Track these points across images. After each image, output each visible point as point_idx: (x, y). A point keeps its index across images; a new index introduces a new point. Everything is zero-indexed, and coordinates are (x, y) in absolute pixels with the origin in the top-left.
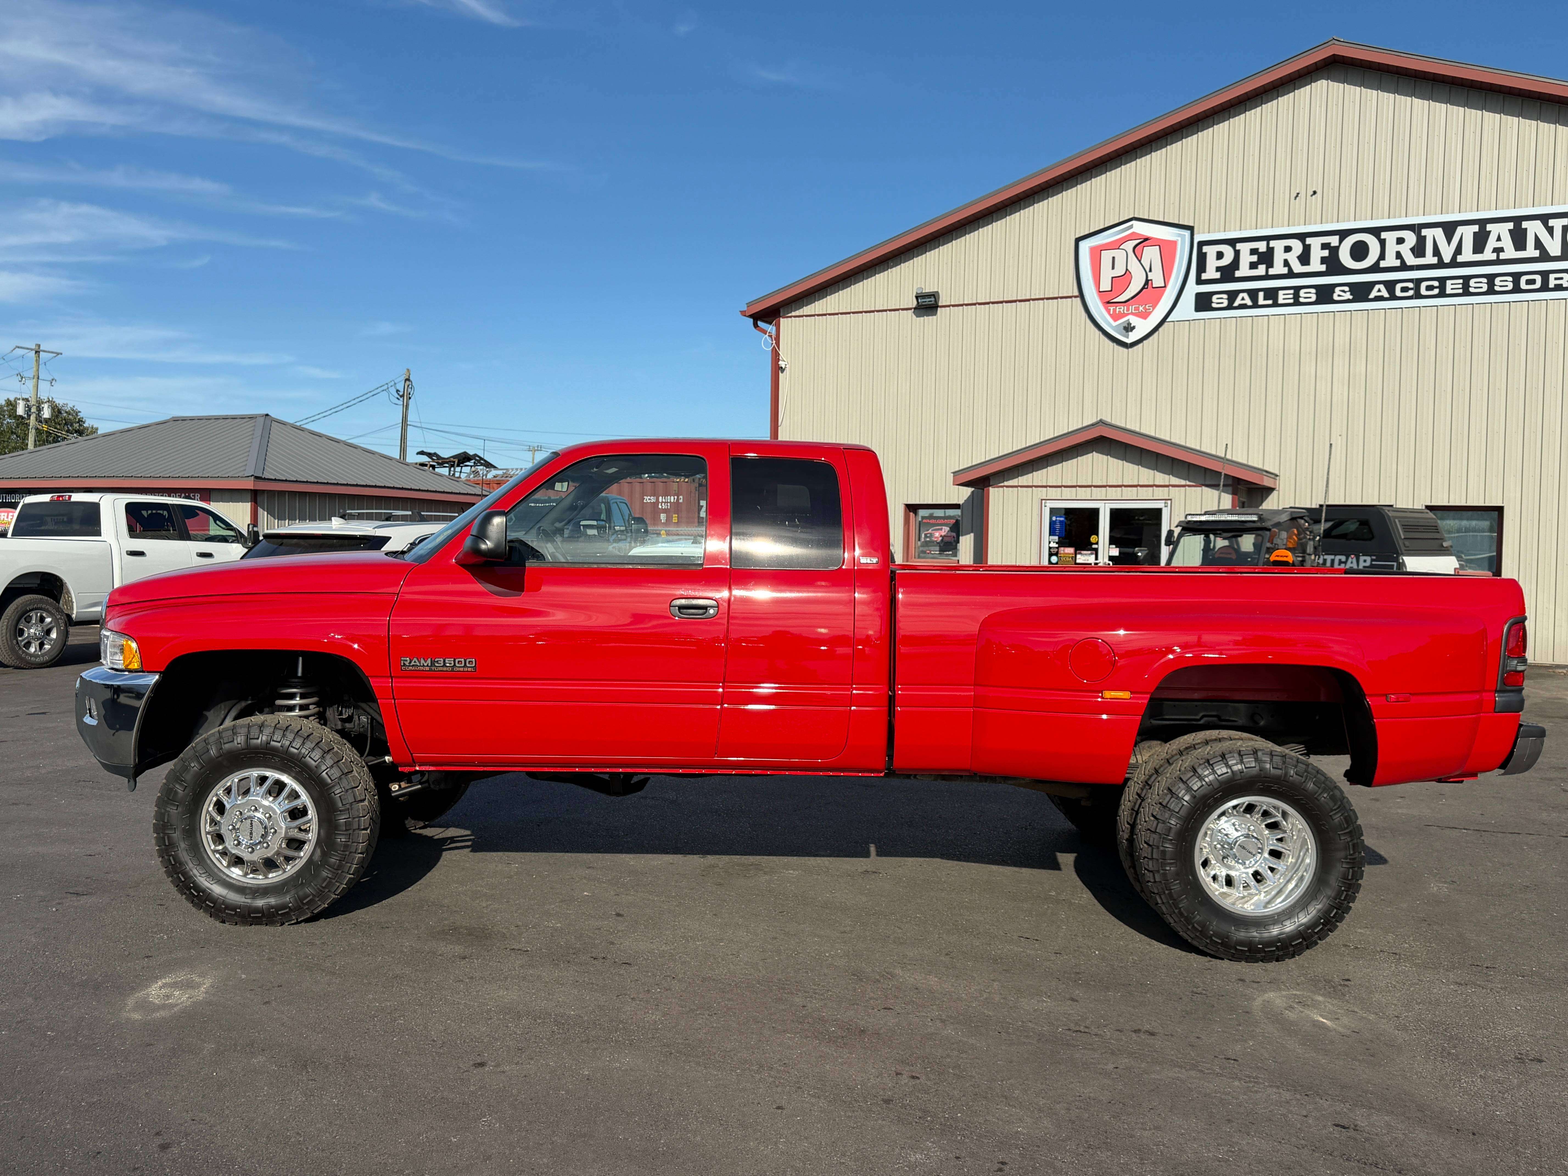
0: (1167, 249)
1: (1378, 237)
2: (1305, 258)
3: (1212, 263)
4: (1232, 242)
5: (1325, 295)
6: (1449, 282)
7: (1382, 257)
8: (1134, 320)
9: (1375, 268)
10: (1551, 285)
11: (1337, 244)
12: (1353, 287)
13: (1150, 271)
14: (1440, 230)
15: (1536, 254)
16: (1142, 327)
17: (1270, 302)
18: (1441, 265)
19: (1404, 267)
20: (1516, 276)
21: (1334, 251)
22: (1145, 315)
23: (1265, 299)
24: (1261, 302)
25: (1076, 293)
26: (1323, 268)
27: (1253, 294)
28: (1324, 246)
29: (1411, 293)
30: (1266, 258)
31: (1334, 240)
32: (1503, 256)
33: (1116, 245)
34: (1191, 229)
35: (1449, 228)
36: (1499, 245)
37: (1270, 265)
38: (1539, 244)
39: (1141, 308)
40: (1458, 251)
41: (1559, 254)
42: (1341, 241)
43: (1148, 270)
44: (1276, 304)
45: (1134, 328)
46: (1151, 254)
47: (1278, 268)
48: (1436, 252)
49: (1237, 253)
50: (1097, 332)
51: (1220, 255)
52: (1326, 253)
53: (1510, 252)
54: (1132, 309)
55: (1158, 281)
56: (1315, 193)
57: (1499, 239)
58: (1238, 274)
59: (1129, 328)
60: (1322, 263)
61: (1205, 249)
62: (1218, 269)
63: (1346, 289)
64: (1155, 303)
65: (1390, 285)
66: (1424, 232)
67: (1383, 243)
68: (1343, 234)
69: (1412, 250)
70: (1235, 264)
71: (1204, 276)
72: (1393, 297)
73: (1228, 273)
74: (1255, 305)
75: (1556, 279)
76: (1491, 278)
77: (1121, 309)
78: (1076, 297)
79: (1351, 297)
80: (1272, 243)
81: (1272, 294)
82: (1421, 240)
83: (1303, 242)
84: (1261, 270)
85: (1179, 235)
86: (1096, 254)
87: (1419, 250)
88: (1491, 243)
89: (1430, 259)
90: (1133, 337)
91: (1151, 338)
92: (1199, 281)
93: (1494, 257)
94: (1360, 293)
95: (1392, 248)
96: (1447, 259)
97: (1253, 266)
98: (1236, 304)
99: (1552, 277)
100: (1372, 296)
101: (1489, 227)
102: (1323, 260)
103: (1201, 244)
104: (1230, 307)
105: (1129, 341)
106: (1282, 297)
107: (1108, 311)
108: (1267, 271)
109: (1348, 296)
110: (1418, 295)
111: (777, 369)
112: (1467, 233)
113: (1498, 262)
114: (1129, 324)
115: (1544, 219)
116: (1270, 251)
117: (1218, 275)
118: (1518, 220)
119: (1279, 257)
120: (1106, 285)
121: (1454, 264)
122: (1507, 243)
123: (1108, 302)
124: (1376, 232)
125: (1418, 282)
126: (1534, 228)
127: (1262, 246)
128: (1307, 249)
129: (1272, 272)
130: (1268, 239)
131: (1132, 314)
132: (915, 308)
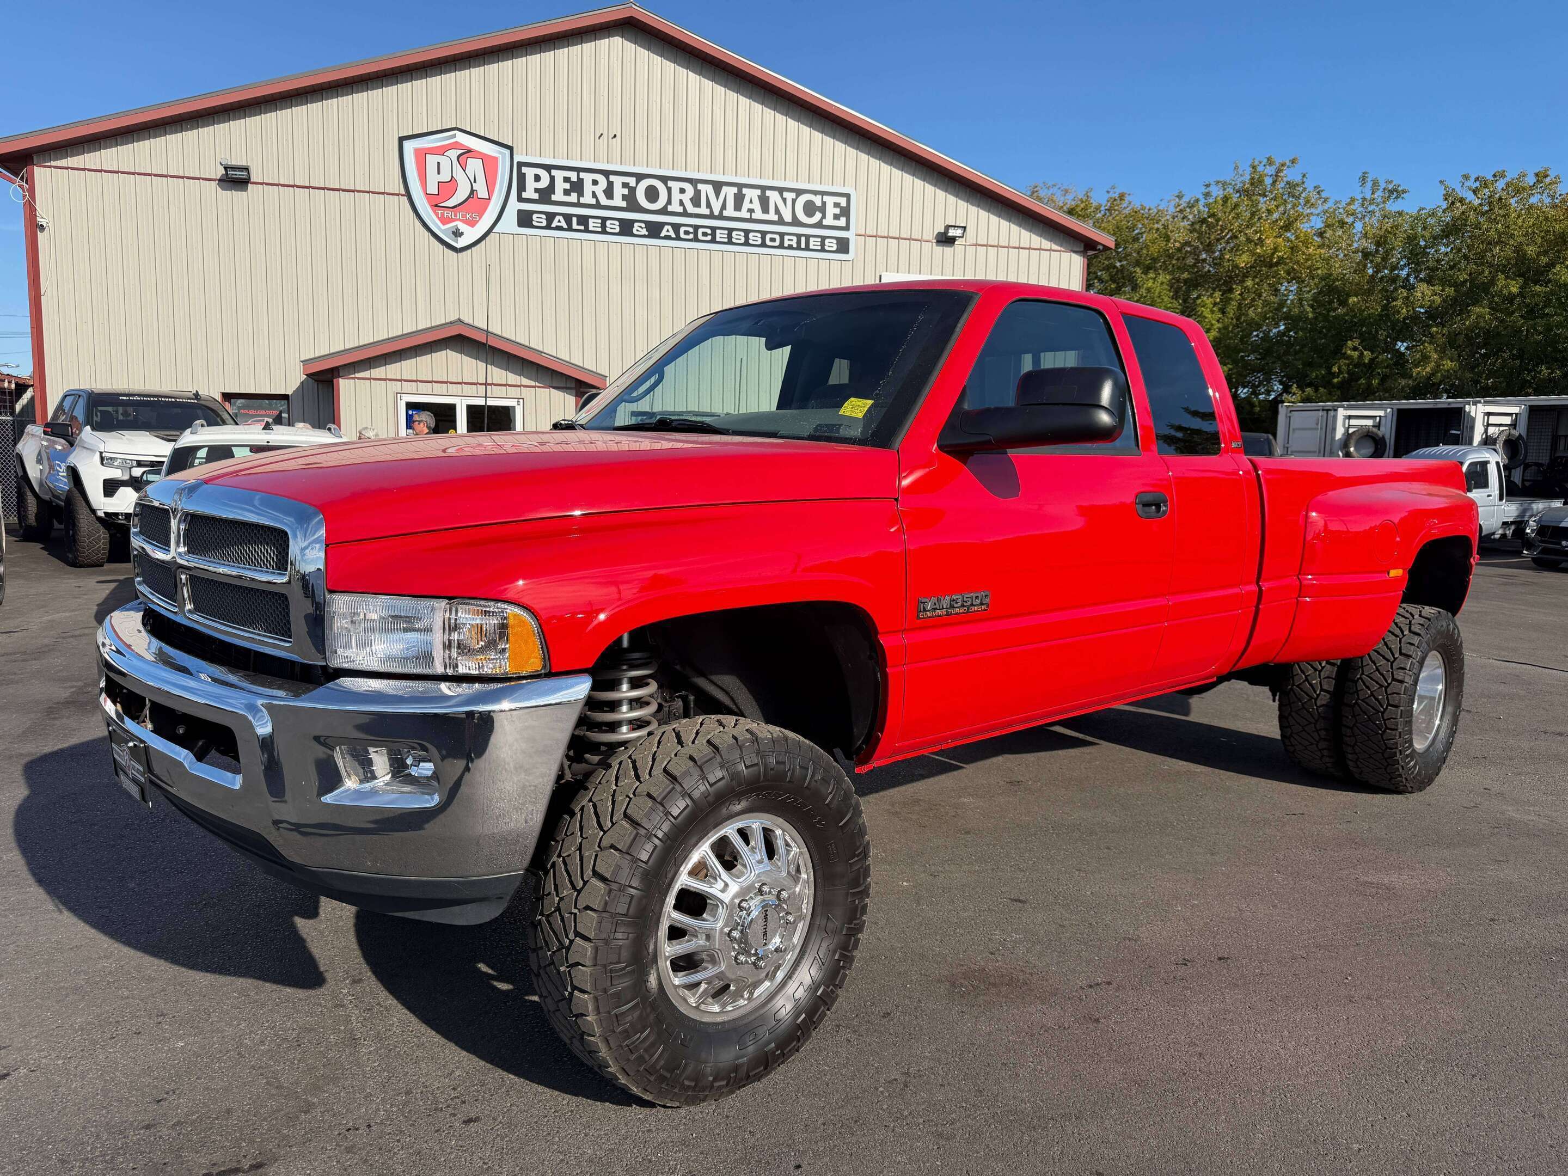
0: (489, 164)
1: (666, 184)
2: (609, 193)
3: (531, 185)
4: (548, 168)
5: (626, 228)
6: (718, 232)
7: (669, 202)
8: (462, 227)
9: (664, 211)
10: (786, 245)
11: (635, 185)
12: (649, 225)
13: (475, 181)
14: (711, 186)
15: (776, 218)
16: (470, 234)
17: (582, 228)
18: (711, 216)
19: (685, 214)
20: (764, 234)
21: (632, 190)
22: (472, 223)
23: (578, 224)
24: (575, 226)
25: (403, 192)
26: (624, 204)
27: (568, 217)
28: (625, 185)
29: (691, 236)
30: (577, 187)
31: (632, 181)
32: (754, 216)
33: (441, 151)
34: (511, 148)
35: (718, 186)
36: (751, 206)
37: (581, 194)
38: (777, 211)
39: (468, 216)
40: (724, 207)
41: (790, 221)
42: (637, 183)
43: (473, 181)
44: (587, 230)
45: (462, 234)
46: (474, 165)
47: (587, 199)
48: (709, 205)
49: (552, 179)
50: (427, 233)
51: (537, 178)
52: (626, 191)
53: (758, 215)
54: (460, 216)
55: (482, 193)
56: (615, 136)
57: (751, 202)
58: (554, 198)
59: (457, 234)
60: (623, 200)
61: (524, 170)
62: (536, 190)
63: (643, 225)
64: (481, 213)
65: (676, 227)
66: (700, 186)
67: (669, 190)
68: (640, 177)
69: (691, 199)
70: (551, 188)
71: (524, 195)
72: (678, 238)
73: (545, 195)
74: (570, 229)
75: (789, 240)
76: (747, 232)
77: (447, 214)
78: (402, 195)
79: (647, 233)
80: (582, 175)
81: (583, 220)
82: (697, 193)
83: (608, 179)
84: (573, 198)
85: (500, 153)
86: (421, 155)
87: (696, 201)
88: (746, 205)
89: (704, 210)
90: (461, 243)
91: (478, 246)
92: (520, 199)
93: (747, 216)
94: (654, 230)
95: (676, 196)
96: (716, 213)
97: (567, 193)
98: (553, 225)
99: (786, 238)
100: (662, 235)
101: (745, 191)
102: (624, 197)
103: (520, 165)
104: (548, 227)
105: (458, 246)
106: (593, 224)
107: (437, 215)
108: (579, 200)
109: (644, 232)
110: (696, 239)
111: (34, 227)
112: (730, 192)
113: (750, 220)
114: (458, 229)
115: (781, 190)
116: (581, 181)
117: (536, 196)
118: (764, 188)
119: (588, 188)
120: (433, 189)
121: (721, 217)
122: (757, 206)
123: (436, 206)
124: (664, 179)
125: (696, 228)
126: (773, 196)
127: (573, 176)
128: (610, 185)
129: (582, 200)
130: (578, 170)
131: (459, 220)
132: (220, 180)
